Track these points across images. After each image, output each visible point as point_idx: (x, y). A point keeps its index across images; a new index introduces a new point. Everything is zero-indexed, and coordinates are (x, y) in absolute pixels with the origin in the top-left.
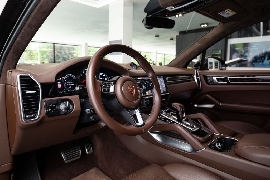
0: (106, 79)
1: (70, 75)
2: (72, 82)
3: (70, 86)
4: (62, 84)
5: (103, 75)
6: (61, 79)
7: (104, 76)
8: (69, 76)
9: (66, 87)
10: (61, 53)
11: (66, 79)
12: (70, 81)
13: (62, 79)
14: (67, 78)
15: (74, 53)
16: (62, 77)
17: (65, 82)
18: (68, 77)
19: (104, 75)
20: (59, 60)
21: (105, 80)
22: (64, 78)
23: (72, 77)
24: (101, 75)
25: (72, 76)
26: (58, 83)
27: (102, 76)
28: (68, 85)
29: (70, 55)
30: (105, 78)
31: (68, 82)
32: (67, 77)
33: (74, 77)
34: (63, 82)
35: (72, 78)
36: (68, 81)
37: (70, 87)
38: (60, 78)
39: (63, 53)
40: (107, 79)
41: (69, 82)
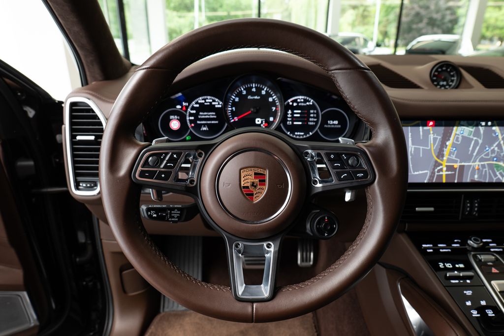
0: (314, 113)
1: (209, 97)
2: (211, 117)
3: (204, 126)
4: (182, 120)
5: (305, 101)
6: (181, 109)
7: (308, 103)
8: (203, 101)
9: (192, 127)
10: (427, 8)
11: (193, 108)
12: (205, 113)
13: (184, 108)
14: (198, 106)
15: (459, 7)
16: (184, 104)
17: (191, 115)
18: (200, 104)
19: (309, 101)
20: (421, 25)
21: (312, 115)
22: (189, 105)
23: (213, 103)
24: (301, 102)
25: (214, 101)
26: (172, 117)
27: (303, 104)
28: (198, 122)
29: (448, 12)
30: (312, 111)
31: (199, 117)
32: (197, 103)
33: (218, 104)
34: (186, 116)
35: (214, 105)
36: (201, 113)
37: (205, 129)
38: (179, 107)
39: (432, 7)
40: (317, 113)
41: (203, 115)
